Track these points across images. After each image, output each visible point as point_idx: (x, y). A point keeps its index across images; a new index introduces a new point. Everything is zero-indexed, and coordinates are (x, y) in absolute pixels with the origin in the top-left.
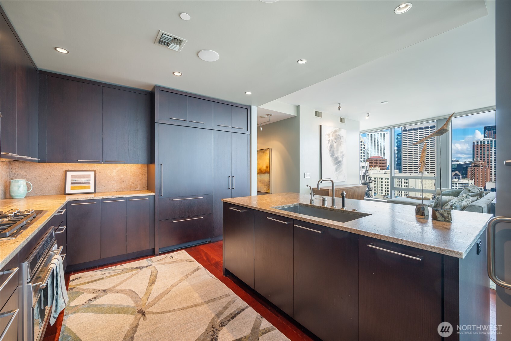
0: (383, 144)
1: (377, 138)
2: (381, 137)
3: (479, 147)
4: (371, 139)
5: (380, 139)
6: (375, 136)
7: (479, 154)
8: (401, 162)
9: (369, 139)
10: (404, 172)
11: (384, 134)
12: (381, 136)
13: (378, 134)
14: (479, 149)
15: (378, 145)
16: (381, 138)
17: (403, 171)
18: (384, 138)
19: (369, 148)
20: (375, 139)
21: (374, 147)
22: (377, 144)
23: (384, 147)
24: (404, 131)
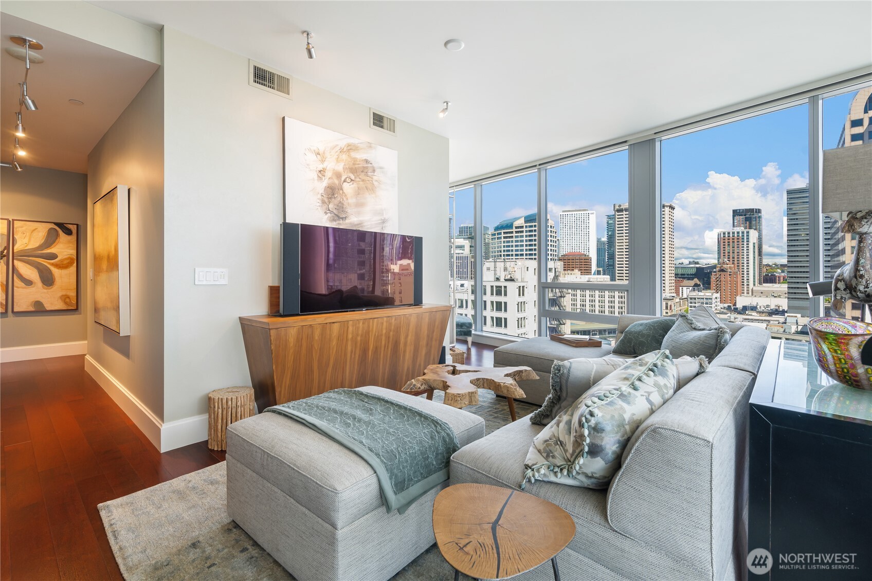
0: (585, 231)
1: (576, 221)
2: (583, 220)
3: (726, 241)
4: (566, 223)
5: (580, 222)
6: (573, 217)
7: (726, 252)
8: (614, 263)
9: (564, 223)
10: (618, 280)
11: (587, 215)
12: (583, 218)
13: (578, 215)
14: (726, 244)
15: (578, 233)
16: (583, 222)
17: (617, 278)
18: (588, 222)
19: (564, 237)
20: (573, 222)
21: (571, 237)
22: (576, 231)
23: (588, 236)
24: (619, 211)
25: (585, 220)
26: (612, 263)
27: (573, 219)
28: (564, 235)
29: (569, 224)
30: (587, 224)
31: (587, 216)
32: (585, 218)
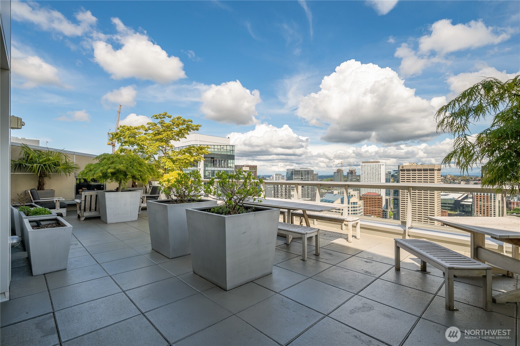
0: (378, 176)
1: (371, 169)
2: (376, 169)
3: (479, 198)
4: (365, 170)
5: (375, 170)
6: (370, 167)
7: (479, 205)
8: (398, 203)
9: (364, 170)
11: (379, 165)
12: (376, 168)
13: (373, 165)
14: (479, 200)
15: (373, 178)
16: (376, 170)
17: (401, 218)
18: (379, 170)
20: (370, 170)
21: (368, 180)
22: (371, 176)
23: (379, 180)
24: (402, 170)
25: (378, 169)
26: (397, 203)
27: (370, 168)
28: (364, 179)
29: (367, 172)
30: (379, 171)
31: (379, 167)
32: (378, 168)
